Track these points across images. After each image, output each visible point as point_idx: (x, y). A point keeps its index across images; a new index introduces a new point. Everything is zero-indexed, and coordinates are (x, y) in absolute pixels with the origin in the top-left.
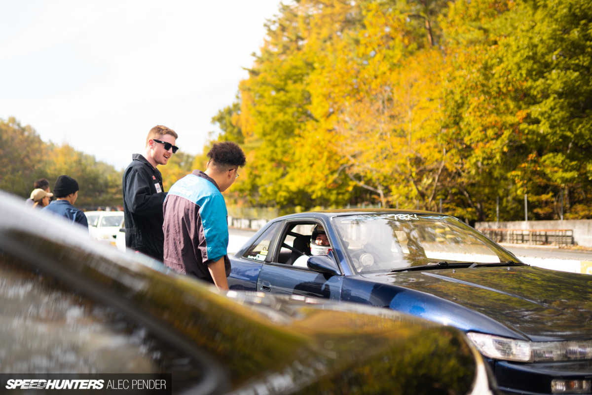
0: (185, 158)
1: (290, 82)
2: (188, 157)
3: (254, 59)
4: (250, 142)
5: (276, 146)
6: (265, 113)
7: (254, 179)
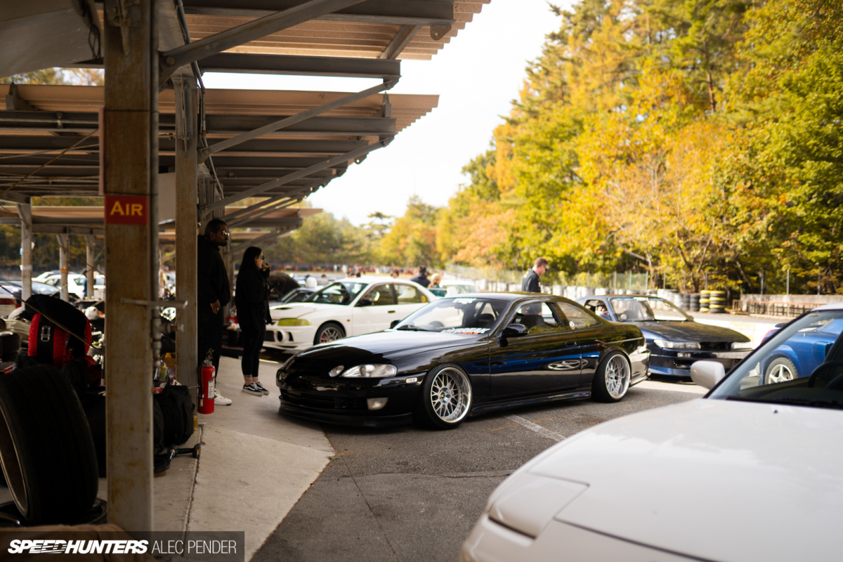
1: (556, 141)
2: (430, 208)
3: (516, 107)
4: (507, 198)
5: (539, 208)
6: (529, 173)
7: (515, 242)
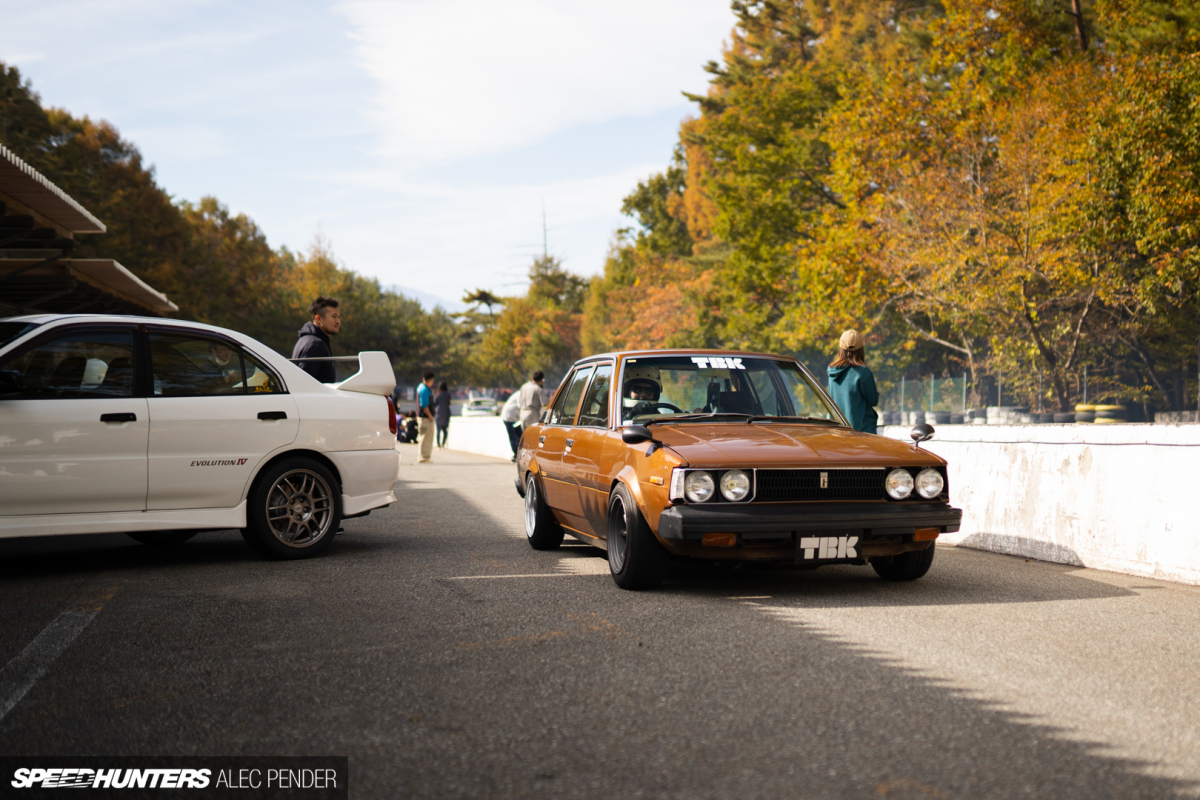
0: (568, 286)
1: (786, 125)
2: (575, 281)
3: (713, 77)
4: (703, 251)
5: (758, 258)
6: (736, 189)
7: (712, 327)
